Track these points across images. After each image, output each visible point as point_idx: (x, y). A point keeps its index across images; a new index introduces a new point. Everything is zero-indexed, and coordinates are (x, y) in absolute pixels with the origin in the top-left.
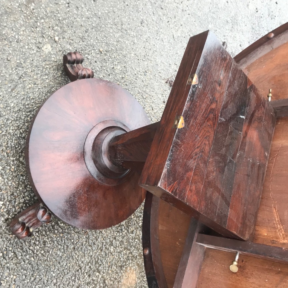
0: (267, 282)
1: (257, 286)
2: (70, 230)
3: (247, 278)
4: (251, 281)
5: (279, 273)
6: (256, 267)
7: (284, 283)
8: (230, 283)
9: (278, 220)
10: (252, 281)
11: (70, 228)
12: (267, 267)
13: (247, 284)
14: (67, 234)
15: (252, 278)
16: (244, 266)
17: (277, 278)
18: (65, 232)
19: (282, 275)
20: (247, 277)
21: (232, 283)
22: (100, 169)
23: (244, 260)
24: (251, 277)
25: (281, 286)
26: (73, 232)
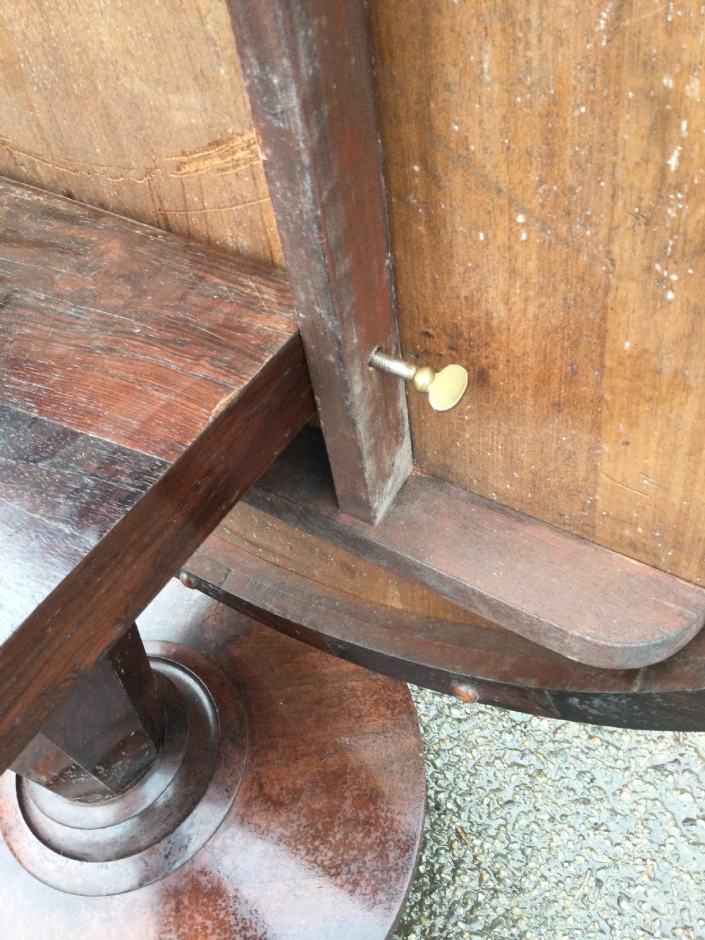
0: (486, 236)
1: (518, 284)
2: (441, 905)
3: (491, 328)
4: (500, 311)
5: (431, 174)
6: (434, 281)
7: (472, 148)
8: (530, 401)
9: (222, 157)
10: (501, 306)
11: (431, 906)
12: (422, 229)
13: (520, 331)
14: (453, 920)
15: (489, 306)
16: (444, 329)
17: (455, 182)
18: (445, 927)
19: (439, 158)
20: (488, 325)
21: (530, 393)
22: (163, 826)
23: (423, 328)
24: (483, 306)
25: (489, 167)
26: (448, 891)
